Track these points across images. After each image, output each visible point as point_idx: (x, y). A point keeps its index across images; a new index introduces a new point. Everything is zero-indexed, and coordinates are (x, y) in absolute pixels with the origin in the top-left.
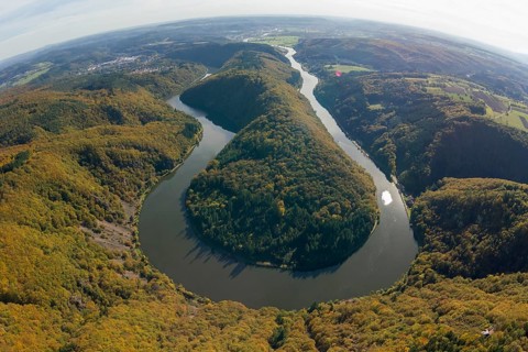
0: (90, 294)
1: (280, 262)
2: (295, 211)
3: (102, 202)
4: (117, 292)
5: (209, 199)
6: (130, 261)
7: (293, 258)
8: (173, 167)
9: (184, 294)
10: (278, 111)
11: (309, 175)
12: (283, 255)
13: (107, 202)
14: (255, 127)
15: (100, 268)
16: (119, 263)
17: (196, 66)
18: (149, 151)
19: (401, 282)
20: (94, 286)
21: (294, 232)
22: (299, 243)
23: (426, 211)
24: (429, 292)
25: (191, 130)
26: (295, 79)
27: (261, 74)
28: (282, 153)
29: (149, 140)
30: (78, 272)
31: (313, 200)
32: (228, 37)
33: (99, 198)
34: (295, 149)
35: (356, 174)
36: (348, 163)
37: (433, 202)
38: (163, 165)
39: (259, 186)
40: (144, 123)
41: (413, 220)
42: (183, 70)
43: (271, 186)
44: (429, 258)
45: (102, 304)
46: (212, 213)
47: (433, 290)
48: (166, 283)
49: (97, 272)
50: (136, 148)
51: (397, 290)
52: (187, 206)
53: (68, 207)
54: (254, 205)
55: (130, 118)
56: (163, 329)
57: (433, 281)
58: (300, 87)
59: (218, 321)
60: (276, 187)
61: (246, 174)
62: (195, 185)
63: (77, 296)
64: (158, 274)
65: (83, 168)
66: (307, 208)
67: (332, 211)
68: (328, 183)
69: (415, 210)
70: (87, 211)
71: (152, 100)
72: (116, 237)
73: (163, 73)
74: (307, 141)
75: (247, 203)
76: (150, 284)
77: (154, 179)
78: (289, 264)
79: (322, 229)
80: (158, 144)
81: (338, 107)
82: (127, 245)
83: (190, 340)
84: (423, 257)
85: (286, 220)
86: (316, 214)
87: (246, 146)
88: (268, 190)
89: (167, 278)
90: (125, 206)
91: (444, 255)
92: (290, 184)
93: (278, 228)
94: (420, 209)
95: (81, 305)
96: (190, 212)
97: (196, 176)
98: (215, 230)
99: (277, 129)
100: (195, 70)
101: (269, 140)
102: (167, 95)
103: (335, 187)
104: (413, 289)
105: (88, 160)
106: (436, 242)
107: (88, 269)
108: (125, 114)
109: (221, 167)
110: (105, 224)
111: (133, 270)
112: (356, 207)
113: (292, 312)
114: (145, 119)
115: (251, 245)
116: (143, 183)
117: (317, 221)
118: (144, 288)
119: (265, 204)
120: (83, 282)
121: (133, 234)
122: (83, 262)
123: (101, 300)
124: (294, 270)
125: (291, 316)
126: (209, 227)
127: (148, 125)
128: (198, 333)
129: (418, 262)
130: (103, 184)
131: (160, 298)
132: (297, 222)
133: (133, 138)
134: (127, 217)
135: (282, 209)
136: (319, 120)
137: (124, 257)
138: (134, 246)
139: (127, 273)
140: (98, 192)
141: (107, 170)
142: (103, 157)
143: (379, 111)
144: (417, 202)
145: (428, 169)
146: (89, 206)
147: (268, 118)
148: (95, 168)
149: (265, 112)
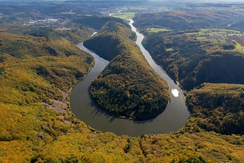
0: (48, 132)
1: (129, 117)
2: (134, 96)
3: (52, 91)
4: (61, 130)
5: (99, 90)
6: (67, 116)
7: (134, 115)
8: (83, 76)
9: (91, 129)
10: (125, 53)
11: (139, 81)
12: (130, 113)
13: (54, 92)
14: (116, 60)
15: (53, 120)
16: (62, 117)
17: (88, 29)
18: (72, 69)
19: (182, 129)
20: (50, 128)
21: (134, 105)
22: (136, 109)
23: (193, 98)
24: (195, 136)
25: (90, 60)
26: (133, 37)
27: (118, 35)
28: (127, 72)
29: (71, 64)
30: (42, 122)
31: (141, 92)
32: (102, 13)
33: (50, 90)
34: (133, 70)
35: (159, 81)
36: (155, 76)
37: (197, 94)
38: (79, 76)
39: (119, 85)
40: (68, 56)
41: (187, 102)
42: (82, 30)
43: (124, 85)
44: (195, 121)
45: (54, 136)
46: (101, 96)
47: (198, 135)
48: (83, 125)
49: (52, 122)
50: (65, 68)
51: (180, 133)
52: (90, 93)
53: (34, 94)
54: (117, 93)
55: (60, 53)
56: (81, 144)
57: (198, 131)
58: (136, 40)
59: (104, 140)
60: (126, 86)
61: (113, 80)
62: (93, 84)
63: (41, 133)
64: (79, 121)
65: (40, 76)
66: (139, 95)
67: (149, 96)
68: (147, 85)
69: (188, 97)
70: (44, 95)
71: (70, 45)
72: (60, 107)
73: (73, 31)
74: (138, 67)
75: (115, 92)
76: (76, 126)
77: (75, 81)
78: (132, 117)
79: (145, 104)
80: (76, 67)
81: (152, 50)
82: (65, 109)
83: (92, 148)
84: (193, 119)
85: (130, 100)
86: (142, 98)
87: (113, 68)
88: (123, 87)
89: (83, 123)
90: (63, 93)
91: (203, 120)
92: (131, 85)
93: (128, 103)
94: (190, 97)
95: (43, 137)
96: (92, 95)
97: (93, 81)
98: (102, 103)
99: (125, 61)
100: (88, 30)
101: (122, 66)
102: (77, 42)
103: (150, 86)
104: (187, 133)
105: (42, 73)
106: (199, 113)
107: (47, 121)
108: (58, 51)
109: (103, 77)
110: (54, 101)
111: (68, 120)
112: (159, 95)
113: (134, 138)
114: (68, 54)
115: (117, 109)
116: (71, 83)
117: (143, 100)
118: (74, 127)
119: (122, 93)
120: (44, 127)
121: (68, 105)
122: (44, 118)
123: (53, 134)
124: (135, 120)
125: (134, 139)
126: (100, 102)
127: (70, 57)
128: (96, 145)
129: (190, 121)
130: (51, 83)
131: (80, 131)
132: (135, 100)
133: (63, 63)
134: (65, 97)
135: (129, 95)
136: (144, 56)
137: (64, 115)
138: (68, 110)
139: (66, 122)
140: (49, 87)
141: (52, 78)
142: (50, 71)
143: (170, 52)
144: (188, 95)
145: (195, 79)
146: (45, 93)
147: (122, 56)
148: (46, 76)
149: (120, 54)
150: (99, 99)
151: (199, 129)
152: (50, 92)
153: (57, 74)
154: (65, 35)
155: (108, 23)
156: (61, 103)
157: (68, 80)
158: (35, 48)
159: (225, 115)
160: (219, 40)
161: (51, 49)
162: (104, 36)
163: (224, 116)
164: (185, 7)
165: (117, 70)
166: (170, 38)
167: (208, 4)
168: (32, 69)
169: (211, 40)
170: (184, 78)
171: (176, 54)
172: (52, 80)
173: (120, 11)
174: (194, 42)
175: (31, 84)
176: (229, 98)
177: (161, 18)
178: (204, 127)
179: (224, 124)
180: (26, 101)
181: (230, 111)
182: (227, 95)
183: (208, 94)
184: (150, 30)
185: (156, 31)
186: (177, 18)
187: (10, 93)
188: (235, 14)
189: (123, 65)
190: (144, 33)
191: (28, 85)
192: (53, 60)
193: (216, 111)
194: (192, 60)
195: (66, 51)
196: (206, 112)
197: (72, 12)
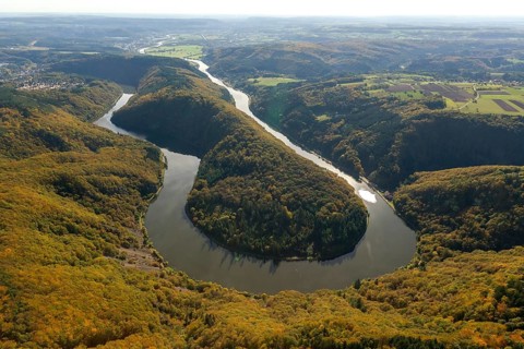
1: (305, 255)
2: (301, 213)
3: (113, 229)
5: (216, 214)
6: (175, 277)
7: (315, 249)
8: (156, 190)
10: (244, 131)
11: (298, 183)
12: (305, 249)
14: (226, 147)
15: (155, 288)
17: (109, 84)
18: (128, 176)
21: (307, 230)
22: (315, 238)
23: (411, 201)
25: (154, 154)
27: (203, 95)
28: (264, 168)
29: (123, 166)
31: (310, 203)
34: (274, 162)
37: (415, 194)
38: (147, 189)
39: (258, 197)
40: (94, 150)
41: (400, 209)
43: (269, 196)
44: (434, 239)
50: (115, 174)
52: (195, 222)
57: (448, 256)
60: (274, 196)
61: (240, 188)
62: (195, 203)
65: (67, 198)
67: (330, 209)
68: (317, 188)
69: (397, 202)
70: (103, 240)
72: (141, 261)
73: (77, 92)
74: (282, 155)
77: (143, 202)
78: (313, 256)
79: (329, 225)
80: (134, 170)
81: (284, 122)
84: (427, 238)
85: (296, 222)
86: (319, 214)
88: (268, 200)
90: (130, 231)
91: (449, 235)
92: (284, 192)
93: (293, 228)
94: (404, 201)
99: (250, 147)
103: (325, 190)
105: (68, 190)
106: (433, 226)
108: (66, 140)
109: (211, 185)
110: (123, 249)
112: (348, 205)
116: (135, 208)
117: (323, 218)
121: (154, 255)
126: (229, 236)
127: (101, 151)
129: (424, 243)
132: (305, 222)
133: (105, 164)
134: (138, 240)
135: (289, 213)
138: (162, 265)
141: (95, 199)
142: (87, 186)
143: (327, 121)
144: (397, 196)
145: (396, 167)
146: (101, 235)
147: (236, 137)
148: (81, 198)
149: (230, 133)
150: (225, 232)
151: (450, 251)
152: (111, 231)
153: (103, 191)
154: (58, 101)
155: (156, 70)
156: (138, 253)
157: (128, 201)
158: (7, 135)
159: (488, 219)
160: (410, 93)
161: (49, 135)
162: (170, 98)
163: (486, 222)
164: (304, 33)
165: (237, 167)
166: (315, 94)
167: (347, 27)
168: (41, 183)
169: (396, 95)
170: (376, 168)
171: (342, 125)
172: (96, 206)
173: (160, 43)
174: (367, 100)
175: (66, 218)
176: (485, 188)
177: (268, 56)
178: (456, 246)
179: (493, 234)
180: (78, 256)
181: (496, 210)
182: (480, 184)
183: (438, 189)
184: (255, 82)
185: (272, 82)
186: (303, 55)
187: (39, 243)
188: (404, 45)
189: (248, 154)
190: (248, 90)
191: (62, 220)
192: (73, 161)
193: (468, 214)
194: (379, 134)
195: (86, 138)
196: (449, 221)
197: (35, 45)
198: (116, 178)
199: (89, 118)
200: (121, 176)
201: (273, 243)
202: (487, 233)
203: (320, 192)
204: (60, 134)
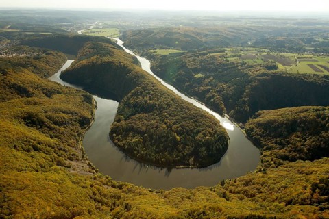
1: (189, 164)
2: (185, 137)
3: (63, 148)
7: (195, 160)
8: (90, 123)
10: (147, 84)
11: (183, 118)
12: (188, 161)
14: (136, 95)
18: (72, 114)
21: (189, 148)
22: (195, 153)
23: (256, 129)
25: (89, 99)
27: (121, 61)
28: (161, 108)
29: (69, 107)
31: (191, 131)
33: (59, 146)
37: (259, 125)
38: (84, 122)
39: (157, 127)
40: (49, 97)
41: (249, 134)
43: (165, 126)
44: (271, 154)
50: (63, 112)
52: (116, 144)
54: (160, 138)
55: (36, 92)
57: (280, 164)
60: (168, 126)
66: (190, 135)
67: (205, 135)
68: (196, 121)
69: (248, 130)
74: (173, 100)
75: (154, 137)
77: (81, 131)
78: (194, 165)
79: (204, 145)
80: (75, 109)
81: (173, 78)
82: (90, 172)
84: (267, 153)
86: (197, 138)
87: (136, 106)
88: (164, 129)
91: (281, 151)
92: (174, 124)
93: (180, 147)
94: (252, 129)
97: (112, 126)
99: (152, 95)
100: (59, 57)
101: (151, 101)
106: (271, 145)
108: (31, 90)
109: (126, 119)
110: (70, 161)
112: (216, 132)
116: (76, 134)
117: (201, 141)
121: (89, 165)
126: (139, 152)
127: (54, 96)
129: (265, 156)
132: (188, 143)
135: (178, 137)
138: (95, 171)
141: (51, 128)
143: (202, 78)
144: (248, 126)
145: (247, 107)
146: (55, 152)
147: (142, 88)
148: (41, 128)
149: (138, 85)
150: (135, 150)
151: (282, 161)
152: (61, 149)
153: (56, 123)
154: (24, 64)
155: (90, 44)
156: (79, 163)
157: (71, 130)
159: (306, 140)
160: (255, 60)
161: (19, 87)
162: (99, 62)
163: (304, 142)
165: (143, 107)
166: (193, 60)
168: (15, 118)
169: (246, 61)
170: (233, 108)
171: (211, 81)
172: (51, 132)
174: (227, 64)
175: (32, 141)
176: (304, 121)
177: (163, 36)
178: (286, 158)
179: (309, 150)
180: (41, 165)
181: (310, 135)
182: (300, 118)
183: (274, 121)
184: (154, 52)
185: (166, 52)
186: (186, 35)
188: (251, 29)
189: (150, 99)
190: (150, 57)
191: (29, 142)
192: (35, 103)
193: (293, 137)
194: (235, 86)
195: (44, 89)
196: (281, 142)
197: (9, 28)
198: (64, 115)
199: (45, 76)
200: (67, 114)
201: (167, 156)
202: (305, 149)
203: (198, 124)
204: (26, 86)
